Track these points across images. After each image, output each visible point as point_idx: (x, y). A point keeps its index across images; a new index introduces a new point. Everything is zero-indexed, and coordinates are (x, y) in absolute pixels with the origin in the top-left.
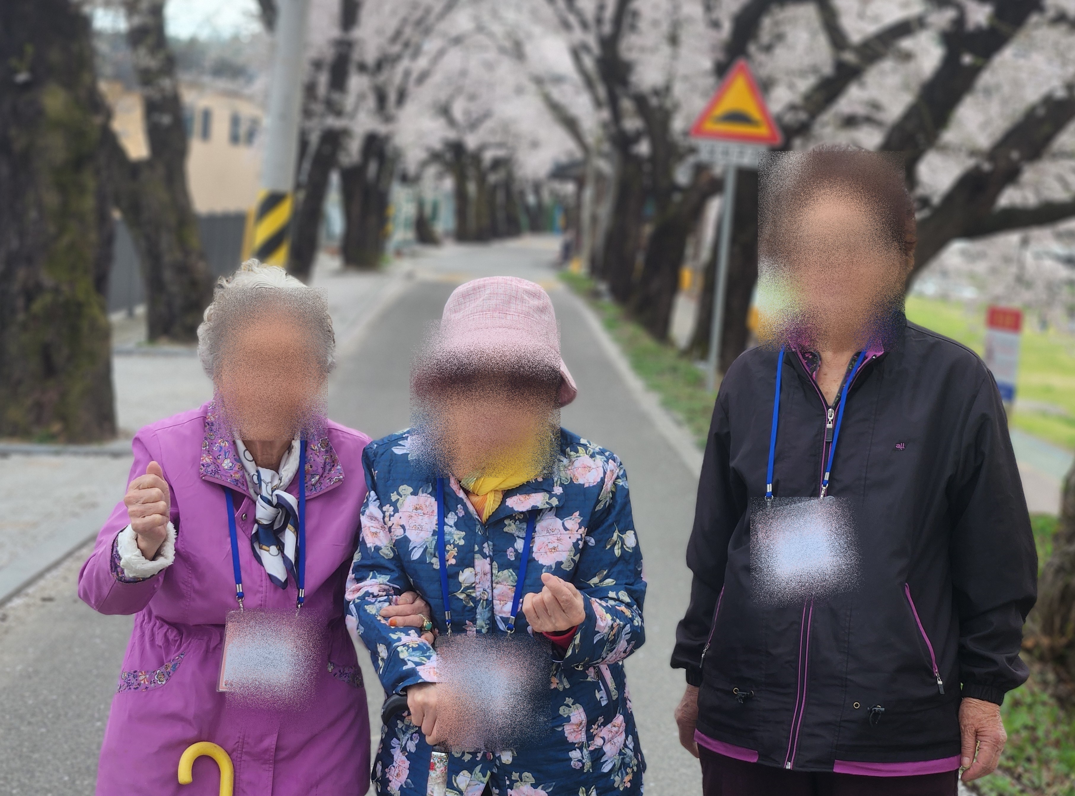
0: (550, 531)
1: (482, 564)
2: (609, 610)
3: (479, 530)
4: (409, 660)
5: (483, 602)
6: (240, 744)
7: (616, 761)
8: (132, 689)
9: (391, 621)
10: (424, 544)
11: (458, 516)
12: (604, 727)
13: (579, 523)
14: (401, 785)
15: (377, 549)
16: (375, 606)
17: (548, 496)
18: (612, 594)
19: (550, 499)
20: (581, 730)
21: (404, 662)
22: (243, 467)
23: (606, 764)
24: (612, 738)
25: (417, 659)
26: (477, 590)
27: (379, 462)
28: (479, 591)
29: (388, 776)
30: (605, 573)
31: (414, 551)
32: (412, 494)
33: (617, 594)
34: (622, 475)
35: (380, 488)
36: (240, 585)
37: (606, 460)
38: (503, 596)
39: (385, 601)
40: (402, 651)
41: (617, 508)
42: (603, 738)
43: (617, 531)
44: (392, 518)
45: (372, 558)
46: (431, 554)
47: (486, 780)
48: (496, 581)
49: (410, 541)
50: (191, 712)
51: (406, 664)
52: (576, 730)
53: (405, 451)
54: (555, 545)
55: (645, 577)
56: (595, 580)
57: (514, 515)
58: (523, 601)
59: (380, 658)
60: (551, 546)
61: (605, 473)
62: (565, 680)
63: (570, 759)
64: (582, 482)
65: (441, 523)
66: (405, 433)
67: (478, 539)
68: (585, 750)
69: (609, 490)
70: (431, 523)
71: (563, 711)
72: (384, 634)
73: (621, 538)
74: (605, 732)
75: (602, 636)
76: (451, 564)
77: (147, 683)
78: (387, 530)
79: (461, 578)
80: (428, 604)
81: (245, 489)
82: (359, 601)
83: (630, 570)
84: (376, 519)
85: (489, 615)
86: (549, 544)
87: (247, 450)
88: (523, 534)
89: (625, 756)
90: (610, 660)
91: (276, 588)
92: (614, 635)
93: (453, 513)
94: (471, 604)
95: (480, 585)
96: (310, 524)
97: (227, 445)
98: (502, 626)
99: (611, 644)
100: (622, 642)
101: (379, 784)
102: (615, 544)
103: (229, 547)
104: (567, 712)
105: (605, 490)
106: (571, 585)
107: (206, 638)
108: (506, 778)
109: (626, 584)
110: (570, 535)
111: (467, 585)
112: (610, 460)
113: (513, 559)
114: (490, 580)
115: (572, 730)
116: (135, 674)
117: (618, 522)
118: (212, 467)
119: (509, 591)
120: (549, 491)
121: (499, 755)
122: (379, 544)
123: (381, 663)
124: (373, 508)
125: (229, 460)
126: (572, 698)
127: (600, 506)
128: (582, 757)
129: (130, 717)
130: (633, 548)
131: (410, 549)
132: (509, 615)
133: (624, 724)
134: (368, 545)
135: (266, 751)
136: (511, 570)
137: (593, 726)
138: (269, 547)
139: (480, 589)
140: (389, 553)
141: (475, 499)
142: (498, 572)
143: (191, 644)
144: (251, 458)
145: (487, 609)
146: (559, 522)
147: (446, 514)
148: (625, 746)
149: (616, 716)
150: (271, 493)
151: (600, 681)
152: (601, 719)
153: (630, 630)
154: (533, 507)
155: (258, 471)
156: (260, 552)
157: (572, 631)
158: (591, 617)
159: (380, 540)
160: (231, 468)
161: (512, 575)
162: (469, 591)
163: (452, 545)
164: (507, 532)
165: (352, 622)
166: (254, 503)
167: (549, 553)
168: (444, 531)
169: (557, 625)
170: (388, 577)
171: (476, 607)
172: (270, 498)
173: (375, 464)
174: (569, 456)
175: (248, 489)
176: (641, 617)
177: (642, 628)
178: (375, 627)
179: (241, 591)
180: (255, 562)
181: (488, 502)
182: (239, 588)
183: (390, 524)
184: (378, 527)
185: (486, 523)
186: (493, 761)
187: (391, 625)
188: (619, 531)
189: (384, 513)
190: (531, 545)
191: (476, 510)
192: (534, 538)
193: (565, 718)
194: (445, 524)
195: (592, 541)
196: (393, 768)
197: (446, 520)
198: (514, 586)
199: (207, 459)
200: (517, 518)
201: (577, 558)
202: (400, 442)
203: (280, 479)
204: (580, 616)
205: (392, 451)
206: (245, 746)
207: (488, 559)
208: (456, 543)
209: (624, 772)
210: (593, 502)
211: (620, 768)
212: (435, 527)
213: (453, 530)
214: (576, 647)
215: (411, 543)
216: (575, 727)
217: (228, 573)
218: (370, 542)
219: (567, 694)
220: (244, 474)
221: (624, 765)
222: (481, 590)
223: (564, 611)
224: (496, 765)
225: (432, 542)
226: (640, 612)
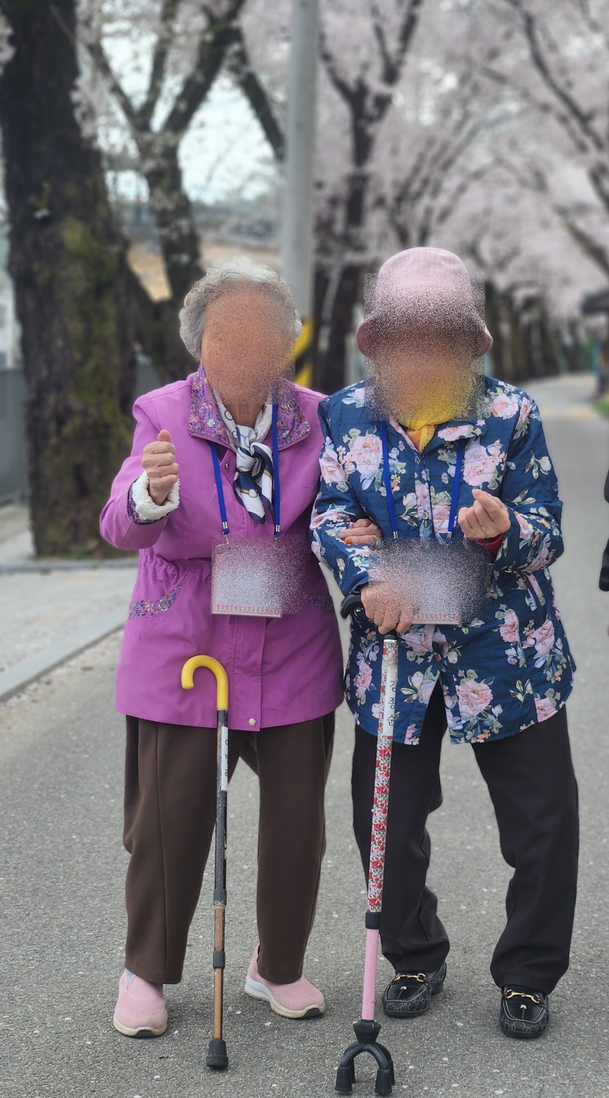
0: (476, 457)
1: (421, 489)
2: (530, 521)
3: (417, 460)
4: (362, 567)
5: (424, 522)
6: (232, 659)
7: (547, 658)
8: (141, 616)
9: (347, 540)
10: (372, 476)
11: (399, 450)
12: (536, 629)
13: (500, 450)
14: (367, 690)
15: (334, 484)
16: (334, 531)
17: (472, 427)
18: (533, 510)
19: (474, 429)
20: (514, 631)
21: (358, 569)
22: (225, 425)
23: (538, 661)
24: (543, 639)
25: (367, 565)
26: (419, 511)
27: (332, 412)
28: (421, 513)
29: (355, 684)
30: (526, 492)
31: (364, 482)
32: (360, 435)
33: (537, 510)
34: (535, 411)
35: (334, 433)
36: (226, 523)
37: (520, 397)
38: (441, 515)
39: (342, 526)
40: (356, 561)
41: (533, 437)
42: (535, 639)
43: (533, 456)
44: (345, 457)
45: (330, 492)
46: (379, 484)
47: (436, 678)
48: (434, 502)
49: (361, 474)
50: (190, 633)
51: (360, 570)
52: (510, 631)
53: (353, 402)
54: (481, 468)
55: (561, 496)
56: (518, 499)
57: (445, 445)
58: (457, 518)
59: (340, 572)
60: (478, 470)
61: (520, 408)
62: (499, 590)
63: (507, 656)
64: (501, 416)
65: (386, 457)
66: (352, 388)
67: (417, 468)
68: (519, 649)
69: (524, 422)
70: (377, 458)
71: (498, 615)
72: (341, 549)
73: (537, 463)
74: (536, 634)
75: (526, 543)
76: (396, 491)
77: (152, 610)
78: (342, 468)
79: (405, 502)
80: (379, 528)
81: (227, 443)
82: (320, 528)
83: (547, 491)
84: (332, 460)
85: (431, 533)
86: (476, 468)
87: (227, 410)
88: (454, 462)
89: (555, 655)
90: (535, 566)
91: (256, 525)
92: (536, 542)
93: (396, 449)
94: (415, 524)
95: (421, 508)
96: (283, 472)
97: (211, 407)
98: (441, 542)
99: (534, 551)
100: (543, 549)
101: (348, 693)
102: (532, 468)
103: (215, 491)
104: (501, 615)
105: (520, 422)
106: (497, 499)
107: (199, 571)
108: (454, 676)
109: (545, 502)
110: (492, 460)
111: (410, 508)
112: (524, 398)
113: (447, 482)
114: (429, 501)
115: (507, 631)
116: (142, 603)
117: (534, 449)
118: (199, 425)
119: (446, 510)
120: (473, 423)
121: (446, 656)
122: (335, 480)
123: (341, 576)
124: (329, 451)
125: (212, 420)
126: (506, 605)
127: (517, 435)
128: (517, 654)
129: (140, 639)
130: (548, 471)
131: (361, 481)
132: (447, 531)
133: (553, 628)
134: (327, 482)
135: (254, 664)
136: (446, 492)
137: (525, 628)
138: (248, 490)
139: (421, 511)
140: (344, 487)
141: (411, 433)
142: (436, 494)
143: (187, 577)
144: (231, 417)
145: (429, 527)
146: (483, 449)
147: (389, 449)
148: (555, 646)
149: (545, 621)
150: (249, 446)
151: (529, 590)
152: (532, 623)
153: (549, 539)
154: (460, 436)
155: (237, 429)
156: (242, 496)
157: (499, 539)
158: (515, 526)
159: (337, 477)
160: (215, 426)
161: (447, 496)
162: (412, 513)
163: (396, 475)
164: (440, 461)
165: (316, 547)
166: (235, 454)
167: (476, 476)
168: (389, 464)
169: (487, 533)
170: (345, 507)
171: (418, 527)
172: (248, 449)
173: (328, 414)
174: (490, 395)
175: (229, 443)
176: (559, 529)
177: (560, 539)
178: (334, 545)
179: (227, 528)
180: (237, 504)
181: (422, 435)
182: (225, 525)
183: (343, 462)
184: (335, 466)
185: (422, 453)
186: (442, 662)
187: (347, 543)
188: (536, 457)
189: (338, 453)
190: (462, 471)
191: (413, 443)
192: (464, 464)
193: (500, 621)
194: (389, 458)
195: (513, 466)
196: (359, 677)
197: (390, 455)
198: (449, 506)
199: (194, 419)
200: (448, 448)
201: (500, 479)
202: (349, 395)
203: (256, 434)
204: (506, 524)
205: (343, 403)
206: (237, 661)
207: (427, 484)
208: (399, 472)
209: (555, 668)
210: (511, 431)
211: (551, 665)
212: (381, 461)
213: (396, 462)
214: (505, 551)
215: (361, 476)
216: (509, 628)
217: (216, 513)
218: (328, 479)
219: (501, 601)
220: (225, 431)
221: (554, 662)
222: (423, 511)
223: (492, 521)
224: (444, 665)
225: (379, 474)
226: (558, 525)
